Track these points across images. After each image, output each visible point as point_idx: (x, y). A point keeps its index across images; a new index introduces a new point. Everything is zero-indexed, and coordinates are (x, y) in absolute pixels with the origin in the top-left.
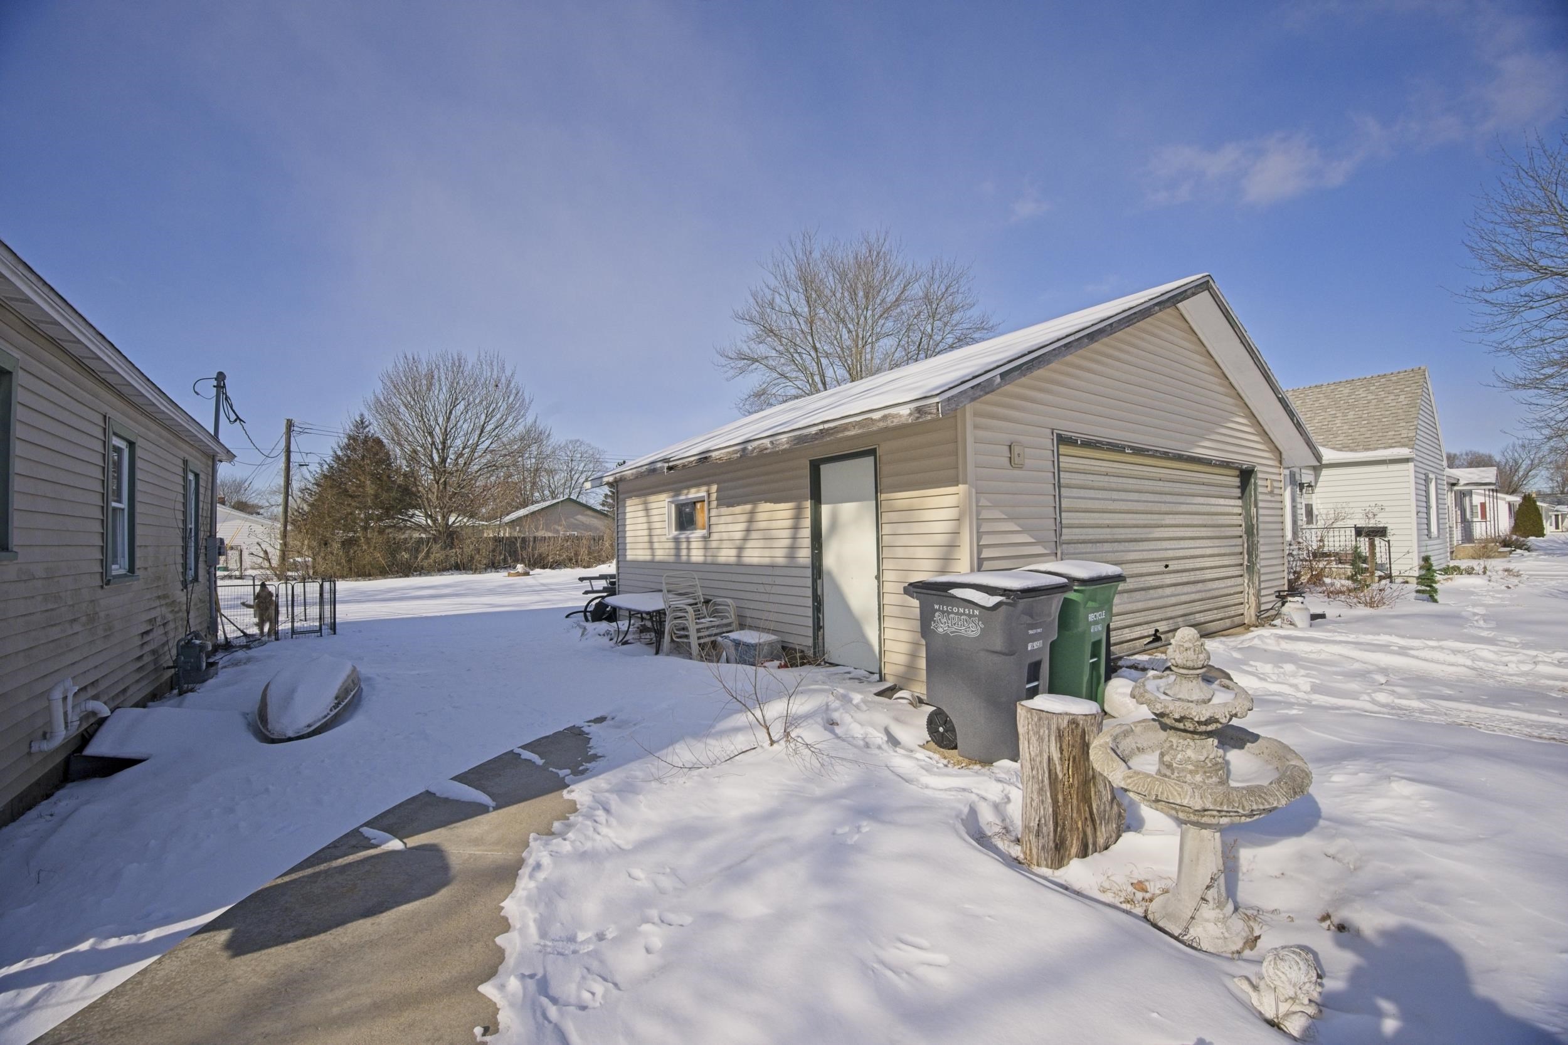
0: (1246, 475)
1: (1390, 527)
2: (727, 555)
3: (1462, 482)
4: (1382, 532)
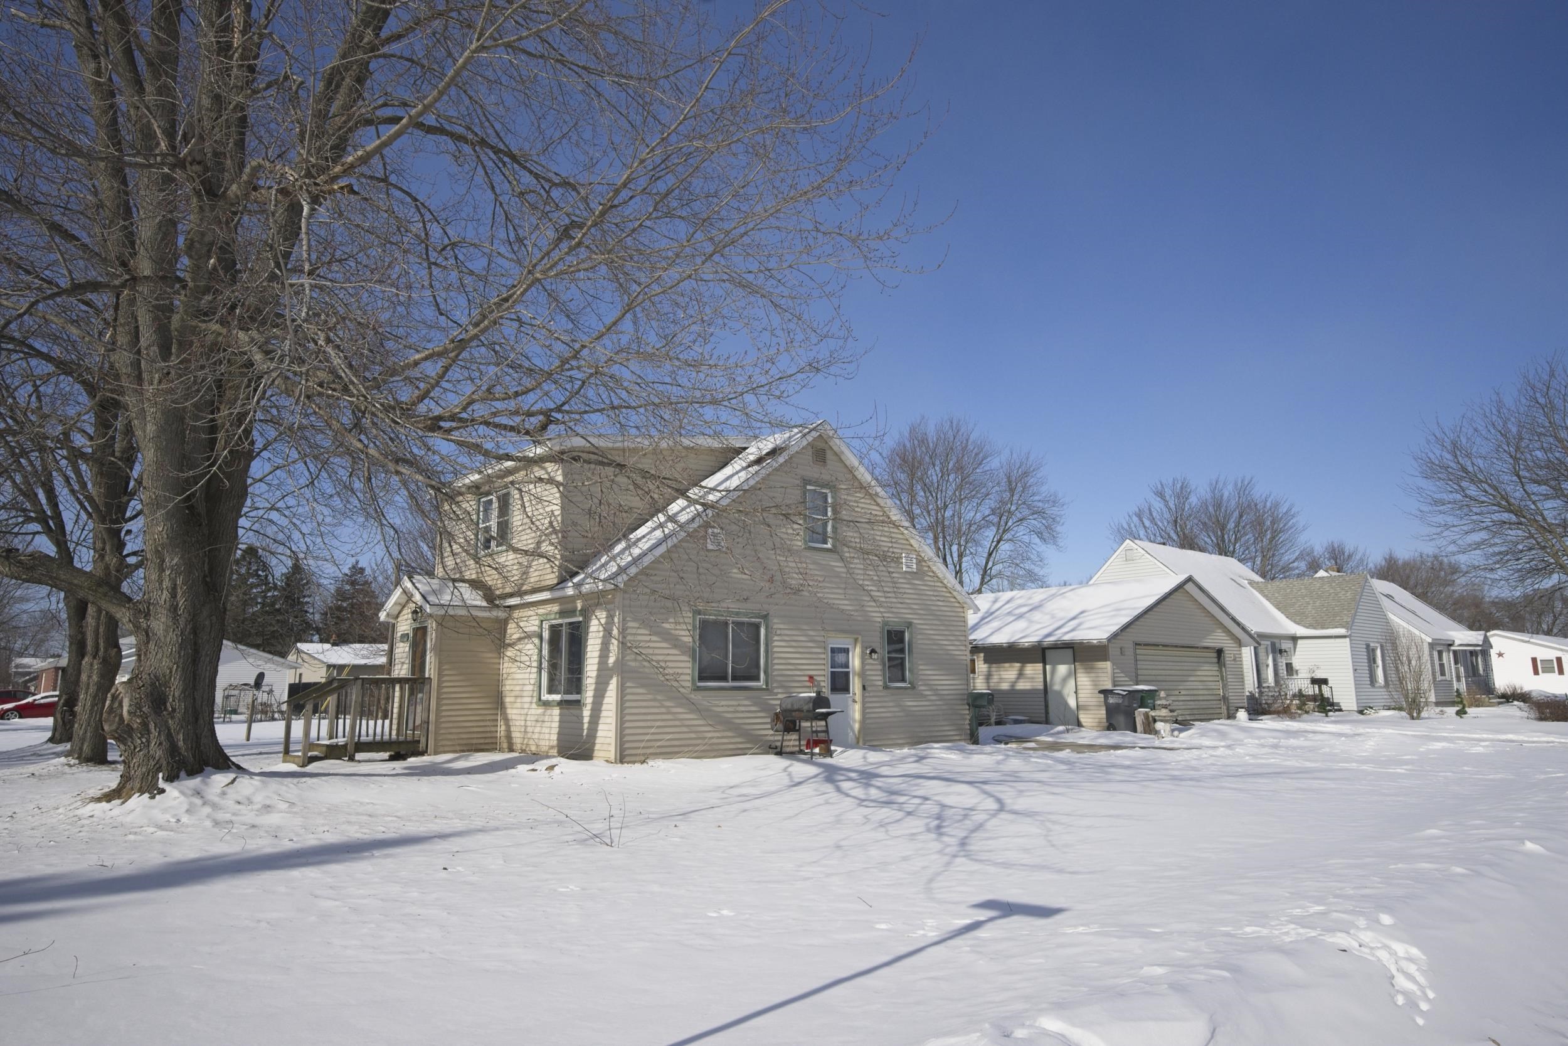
0: (1220, 652)
1: (1329, 679)
2: (1005, 686)
3: (1456, 644)
4: (1325, 681)
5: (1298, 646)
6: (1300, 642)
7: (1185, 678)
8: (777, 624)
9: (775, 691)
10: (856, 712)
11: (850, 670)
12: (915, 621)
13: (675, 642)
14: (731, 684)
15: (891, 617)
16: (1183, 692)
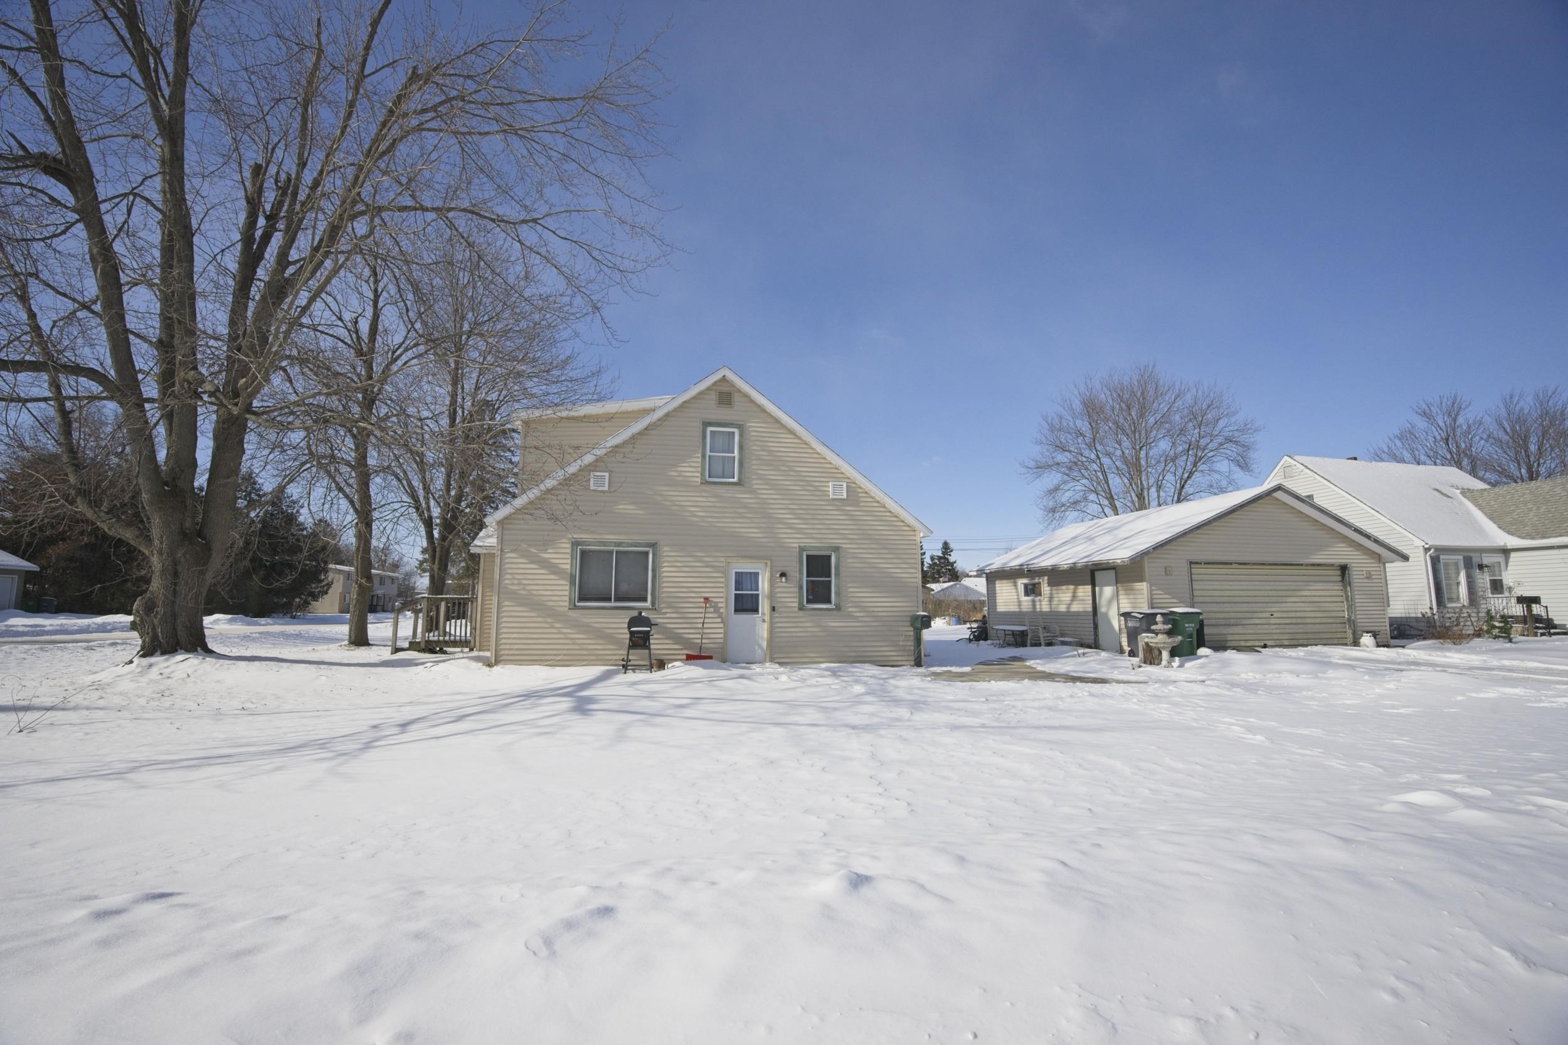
0: (1344, 569)
4: (1536, 600)
5: (1511, 560)
6: (1513, 555)
7: (1284, 599)
8: (666, 551)
9: (664, 611)
10: (763, 631)
11: (760, 592)
12: (844, 546)
13: (553, 569)
14: (613, 604)
15: (808, 542)
16: (1276, 615)
